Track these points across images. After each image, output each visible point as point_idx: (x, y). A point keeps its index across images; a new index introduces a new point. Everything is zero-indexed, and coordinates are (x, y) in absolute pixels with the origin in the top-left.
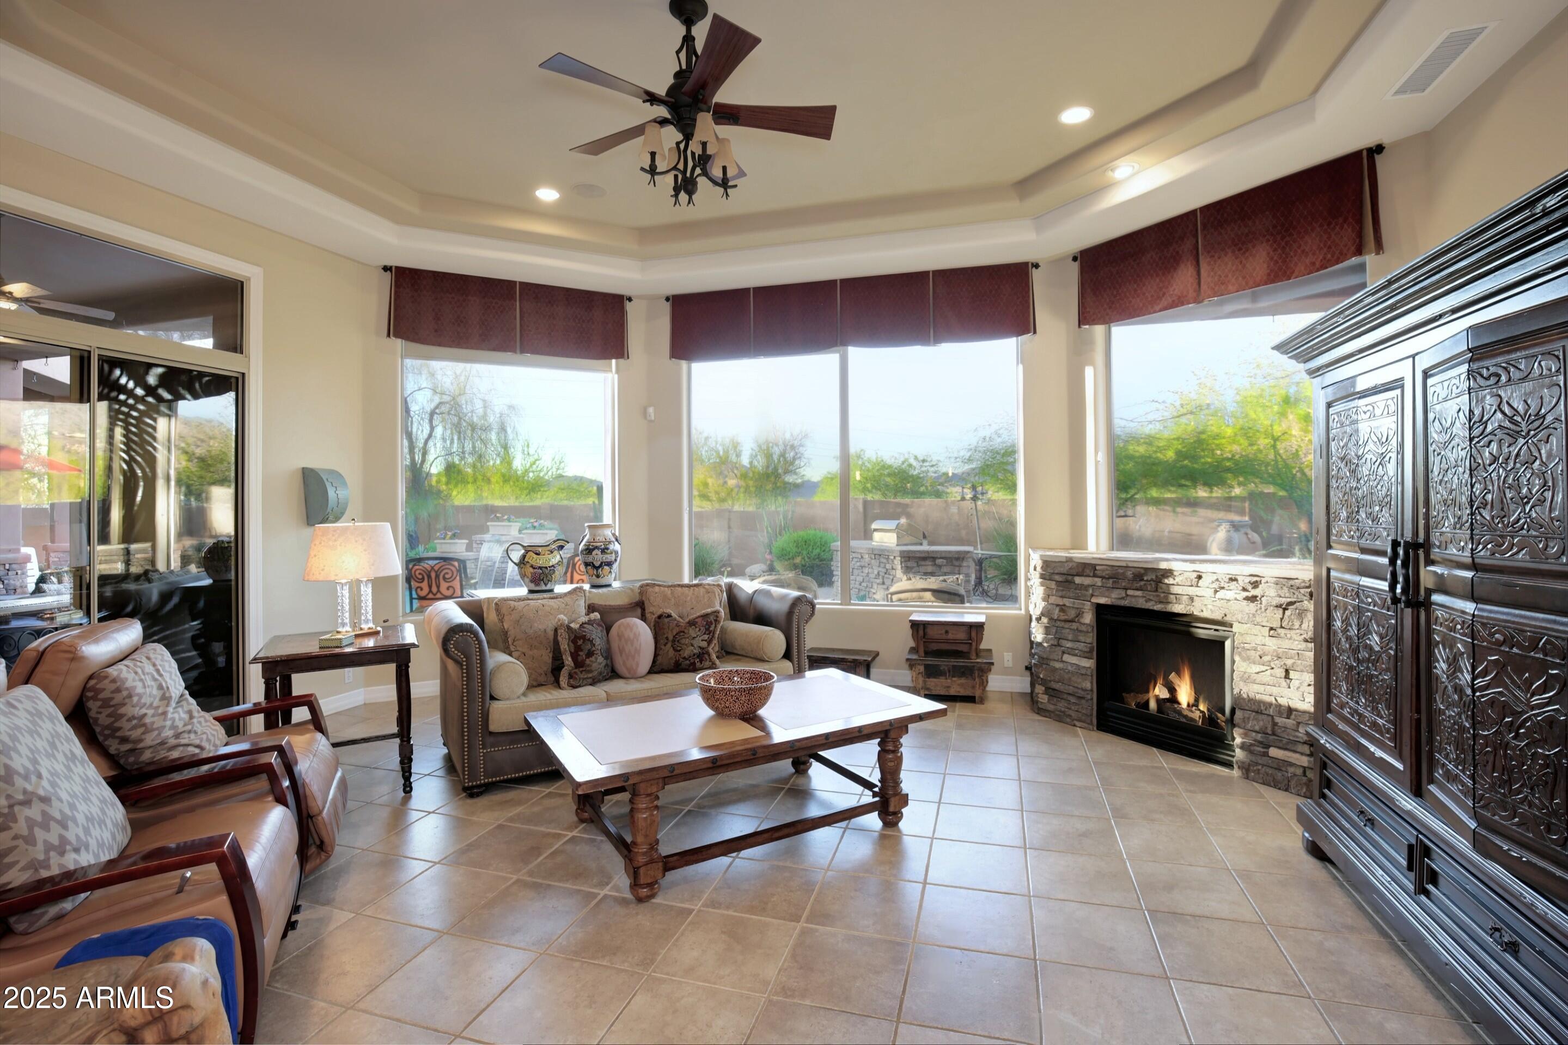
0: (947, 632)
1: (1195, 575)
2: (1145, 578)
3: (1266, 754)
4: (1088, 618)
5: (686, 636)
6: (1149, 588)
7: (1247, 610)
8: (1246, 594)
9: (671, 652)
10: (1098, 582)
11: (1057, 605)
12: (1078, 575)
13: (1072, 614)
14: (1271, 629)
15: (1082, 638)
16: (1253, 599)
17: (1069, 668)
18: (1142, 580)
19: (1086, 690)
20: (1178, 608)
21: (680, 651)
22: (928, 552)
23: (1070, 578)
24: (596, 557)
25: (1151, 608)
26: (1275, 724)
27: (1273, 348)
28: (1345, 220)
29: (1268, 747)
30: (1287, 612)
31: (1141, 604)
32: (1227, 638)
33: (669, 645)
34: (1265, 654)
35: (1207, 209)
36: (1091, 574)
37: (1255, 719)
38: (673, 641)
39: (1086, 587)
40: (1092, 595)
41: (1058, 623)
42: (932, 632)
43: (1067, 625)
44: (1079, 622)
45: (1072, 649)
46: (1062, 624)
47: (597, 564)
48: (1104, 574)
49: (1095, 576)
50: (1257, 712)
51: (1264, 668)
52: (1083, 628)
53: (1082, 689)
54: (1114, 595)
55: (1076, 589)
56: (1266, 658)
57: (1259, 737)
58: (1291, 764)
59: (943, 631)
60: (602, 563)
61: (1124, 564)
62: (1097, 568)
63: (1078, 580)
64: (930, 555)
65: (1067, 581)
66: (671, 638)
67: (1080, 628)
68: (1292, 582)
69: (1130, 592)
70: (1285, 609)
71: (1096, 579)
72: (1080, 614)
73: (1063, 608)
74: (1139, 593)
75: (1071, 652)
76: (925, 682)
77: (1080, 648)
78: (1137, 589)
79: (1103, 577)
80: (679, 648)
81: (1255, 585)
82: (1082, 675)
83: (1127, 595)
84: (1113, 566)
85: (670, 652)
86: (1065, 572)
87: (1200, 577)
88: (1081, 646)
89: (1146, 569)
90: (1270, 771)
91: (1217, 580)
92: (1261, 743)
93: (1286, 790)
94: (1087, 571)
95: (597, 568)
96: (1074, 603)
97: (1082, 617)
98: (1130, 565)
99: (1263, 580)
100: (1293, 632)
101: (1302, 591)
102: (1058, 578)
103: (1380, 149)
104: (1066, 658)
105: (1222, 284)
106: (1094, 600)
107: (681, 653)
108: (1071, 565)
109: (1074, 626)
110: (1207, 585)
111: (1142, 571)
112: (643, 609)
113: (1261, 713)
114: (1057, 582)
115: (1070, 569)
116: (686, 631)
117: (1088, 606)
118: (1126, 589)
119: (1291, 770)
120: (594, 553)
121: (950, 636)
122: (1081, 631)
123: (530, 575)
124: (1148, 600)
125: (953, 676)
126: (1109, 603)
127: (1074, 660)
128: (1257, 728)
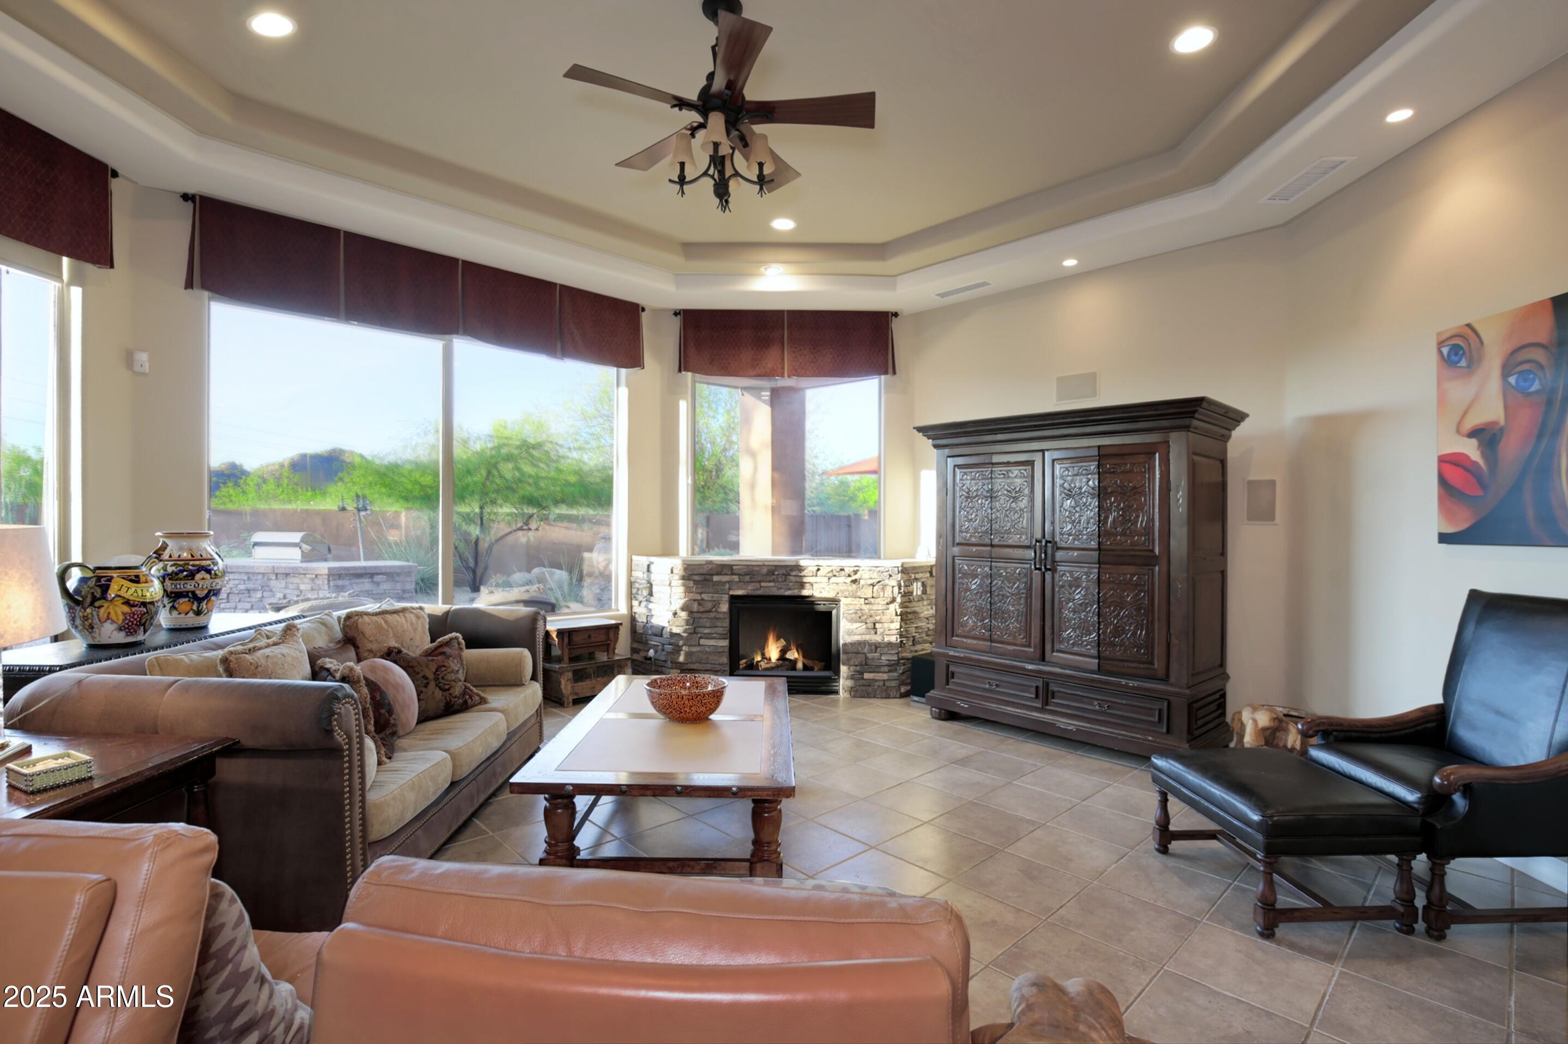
0: (590, 636)
1: (816, 568)
2: (776, 573)
3: (862, 678)
4: (725, 607)
5: (449, 671)
6: (780, 580)
7: (850, 588)
8: (850, 579)
9: (439, 694)
10: (736, 578)
11: (695, 600)
12: (717, 574)
13: (709, 606)
14: (866, 599)
15: (719, 624)
16: (854, 581)
17: (707, 649)
18: (774, 574)
19: (723, 664)
20: (805, 592)
21: (449, 689)
22: (365, 568)
23: (708, 577)
24: (201, 583)
25: (783, 594)
26: (866, 658)
27: (914, 428)
28: (879, 351)
29: (862, 674)
30: (876, 588)
31: (775, 592)
32: (833, 608)
33: (432, 684)
34: (863, 615)
35: (792, 313)
36: (730, 573)
37: (855, 657)
38: (436, 679)
39: (723, 583)
40: (730, 589)
41: (696, 615)
42: (577, 638)
43: (704, 615)
44: (716, 611)
45: (709, 634)
46: (700, 615)
47: (201, 594)
48: (741, 572)
49: (733, 574)
50: (856, 653)
51: (861, 624)
52: (721, 616)
53: (719, 664)
54: (750, 588)
55: (713, 585)
56: (863, 618)
57: (858, 668)
58: (877, 681)
59: (587, 636)
60: (210, 591)
61: (761, 564)
62: (734, 567)
63: (716, 578)
64: (368, 571)
65: (705, 580)
66: (431, 676)
67: (717, 616)
68: (878, 569)
69: (763, 584)
70: (874, 586)
71: (734, 577)
72: (716, 604)
73: (700, 602)
74: (771, 584)
75: (708, 637)
76: (573, 687)
77: (718, 632)
78: (770, 581)
79: (739, 575)
80: (447, 687)
81: (856, 572)
82: (719, 652)
83: (761, 587)
84: (748, 566)
85: (436, 694)
86: (705, 572)
87: (818, 570)
88: (720, 630)
89: (776, 566)
90: (864, 688)
91: (832, 571)
92: (858, 672)
93: (874, 697)
94: (725, 571)
95: (200, 600)
96: (713, 597)
97: (719, 607)
98: (766, 563)
99: (861, 569)
100: (878, 599)
101: (885, 574)
102: (696, 578)
103: (896, 315)
104: (702, 641)
105: (803, 368)
106: (732, 593)
107: (451, 691)
108: (710, 566)
109: (712, 615)
110: (824, 574)
111: (774, 568)
112: (356, 647)
113: (859, 653)
114: (694, 581)
115: (711, 569)
116: (446, 664)
117: (726, 598)
118: (760, 582)
119: (877, 684)
120: (198, 576)
121: (593, 640)
122: (718, 619)
123: (121, 617)
124: (779, 589)
125: (598, 677)
126: (745, 594)
127: (711, 642)
128: (857, 663)
